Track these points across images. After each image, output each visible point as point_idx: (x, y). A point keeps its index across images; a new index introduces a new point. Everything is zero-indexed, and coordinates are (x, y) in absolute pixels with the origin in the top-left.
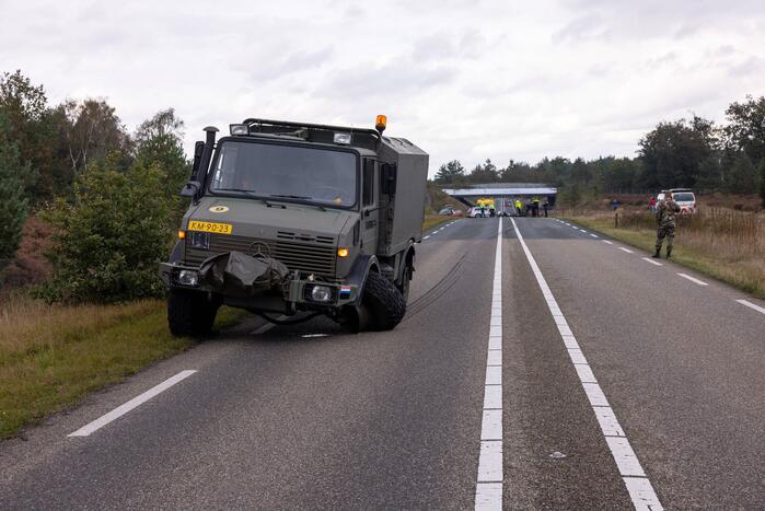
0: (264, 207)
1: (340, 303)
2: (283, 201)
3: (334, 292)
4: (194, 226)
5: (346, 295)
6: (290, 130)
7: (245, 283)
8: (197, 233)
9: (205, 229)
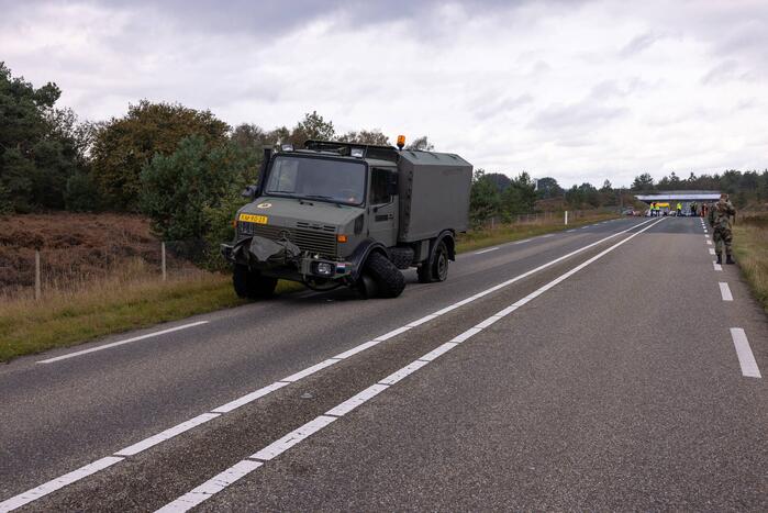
0: (298, 204)
1: (337, 276)
2: (312, 200)
3: (333, 267)
4: (243, 218)
5: (341, 271)
6: (329, 147)
7: (260, 259)
8: (244, 223)
9: (250, 220)
